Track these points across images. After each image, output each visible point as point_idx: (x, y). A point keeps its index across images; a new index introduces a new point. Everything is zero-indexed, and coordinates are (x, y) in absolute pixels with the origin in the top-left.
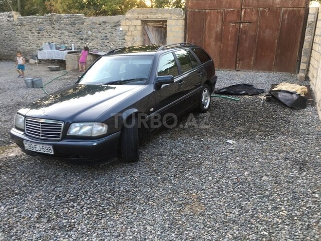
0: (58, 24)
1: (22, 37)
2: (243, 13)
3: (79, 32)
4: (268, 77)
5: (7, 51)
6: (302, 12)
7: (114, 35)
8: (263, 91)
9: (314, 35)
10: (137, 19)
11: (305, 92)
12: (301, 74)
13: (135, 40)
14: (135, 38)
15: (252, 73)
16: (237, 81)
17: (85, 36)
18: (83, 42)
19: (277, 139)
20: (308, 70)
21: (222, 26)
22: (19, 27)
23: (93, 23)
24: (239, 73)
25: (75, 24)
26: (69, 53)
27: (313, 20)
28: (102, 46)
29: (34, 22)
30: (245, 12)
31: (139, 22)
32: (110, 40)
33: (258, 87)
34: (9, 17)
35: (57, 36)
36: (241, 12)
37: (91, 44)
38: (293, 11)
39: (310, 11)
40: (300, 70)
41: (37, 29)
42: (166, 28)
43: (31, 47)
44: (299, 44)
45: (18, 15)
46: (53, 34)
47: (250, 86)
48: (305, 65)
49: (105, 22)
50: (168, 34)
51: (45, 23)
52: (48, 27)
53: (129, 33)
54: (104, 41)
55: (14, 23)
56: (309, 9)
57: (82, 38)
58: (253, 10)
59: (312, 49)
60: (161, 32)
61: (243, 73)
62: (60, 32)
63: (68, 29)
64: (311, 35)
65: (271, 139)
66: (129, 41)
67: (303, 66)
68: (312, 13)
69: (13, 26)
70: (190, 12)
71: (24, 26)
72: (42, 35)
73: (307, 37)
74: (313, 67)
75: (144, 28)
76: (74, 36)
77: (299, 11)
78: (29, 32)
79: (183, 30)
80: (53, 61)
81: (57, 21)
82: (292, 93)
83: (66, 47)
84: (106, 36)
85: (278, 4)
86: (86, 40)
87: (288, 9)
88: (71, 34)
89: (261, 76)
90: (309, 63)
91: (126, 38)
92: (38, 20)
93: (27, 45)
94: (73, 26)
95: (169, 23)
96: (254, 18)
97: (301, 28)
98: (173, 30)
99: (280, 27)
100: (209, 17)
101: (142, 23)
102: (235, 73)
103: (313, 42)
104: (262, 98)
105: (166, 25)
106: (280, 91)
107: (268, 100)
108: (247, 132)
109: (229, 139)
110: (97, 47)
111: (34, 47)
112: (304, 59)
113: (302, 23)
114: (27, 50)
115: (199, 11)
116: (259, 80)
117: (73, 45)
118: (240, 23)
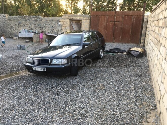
0: (29, 20)
1: (10, 26)
2: (116, 17)
3: (39, 24)
4: (127, 46)
5: (2, 33)
6: (142, 18)
7: (57, 26)
8: (125, 51)
9: (147, 27)
10: (67, 19)
11: (142, 51)
12: (142, 44)
13: (67, 28)
14: (66, 27)
15: (120, 44)
16: (114, 47)
17: (42, 26)
18: (41, 29)
19: (131, 68)
20: (144, 43)
21: (107, 23)
22: (9, 21)
23: (46, 20)
24: (114, 44)
25: (37, 20)
26: (34, 34)
27: (146, 21)
28: (50, 31)
29: (17, 19)
30: (117, 17)
31: (69, 20)
32: (54, 28)
33: (123, 49)
34: (4, 16)
35: (28, 26)
36: (115, 17)
37: (45, 30)
38: (138, 17)
39: (145, 17)
40: (141, 43)
41: (18, 23)
42: (81, 23)
43: (14, 31)
44: (140, 31)
45: (8, 16)
46: (26, 25)
47: (120, 49)
48: (143, 40)
49: (52, 20)
50: (82, 26)
51: (22, 20)
52: (24, 22)
53: (64, 25)
54: (52, 29)
55: (6, 19)
56: (144, 16)
57: (40, 27)
58: (120, 16)
59: (146, 33)
60: (79, 25)
61: (116, 44)
62: (30, 24)
63: (34, 23)
64: (145, 27)
65: (129, 68)
66: (64, 29)
67: (142, 41)
68: (146, 18)
69: (5, 21)
70: (92, 16)
71: (11, 21)
72: (20, 26)
73: (144, 28)
74: (146, 41)
75: (71, 23)
76: (36, 26)
77: (140, 17)
78: (14, 24)
79: (89, 24)
80: (25, 38)
81: (28, 19)
82: (137, 51)
83: (32, 31)
84: (52, 27)
85: (131, 14)
86: (43, 28)
87: (135, 16)
88: (35, 25)
89: (124, 45)
90: (145, 40)
91: (62, 27)
92: (18, 18)
93: (13, 30)
94: (36, 22)
95: (82, 21)
96: (121, 20)
97: (141, 24)
98: (85, 24)
99: (132, 24)
100: (101, 19)
101: (70, 21)
102: (113, 44)
103: (146, 30)
104: (125, 54)
105: (81, 22)
106: (132, 50)
107: (127, 54)
108: (119, 66)
109: (112, 68)
110: (48, 32)
111: (16, 31)
112: (142, 38)
113: (142, 22)
114: (12, 33)
115: (96, 16)
116: (124, 47)
117: (36, 30)
118: (115, 22)
